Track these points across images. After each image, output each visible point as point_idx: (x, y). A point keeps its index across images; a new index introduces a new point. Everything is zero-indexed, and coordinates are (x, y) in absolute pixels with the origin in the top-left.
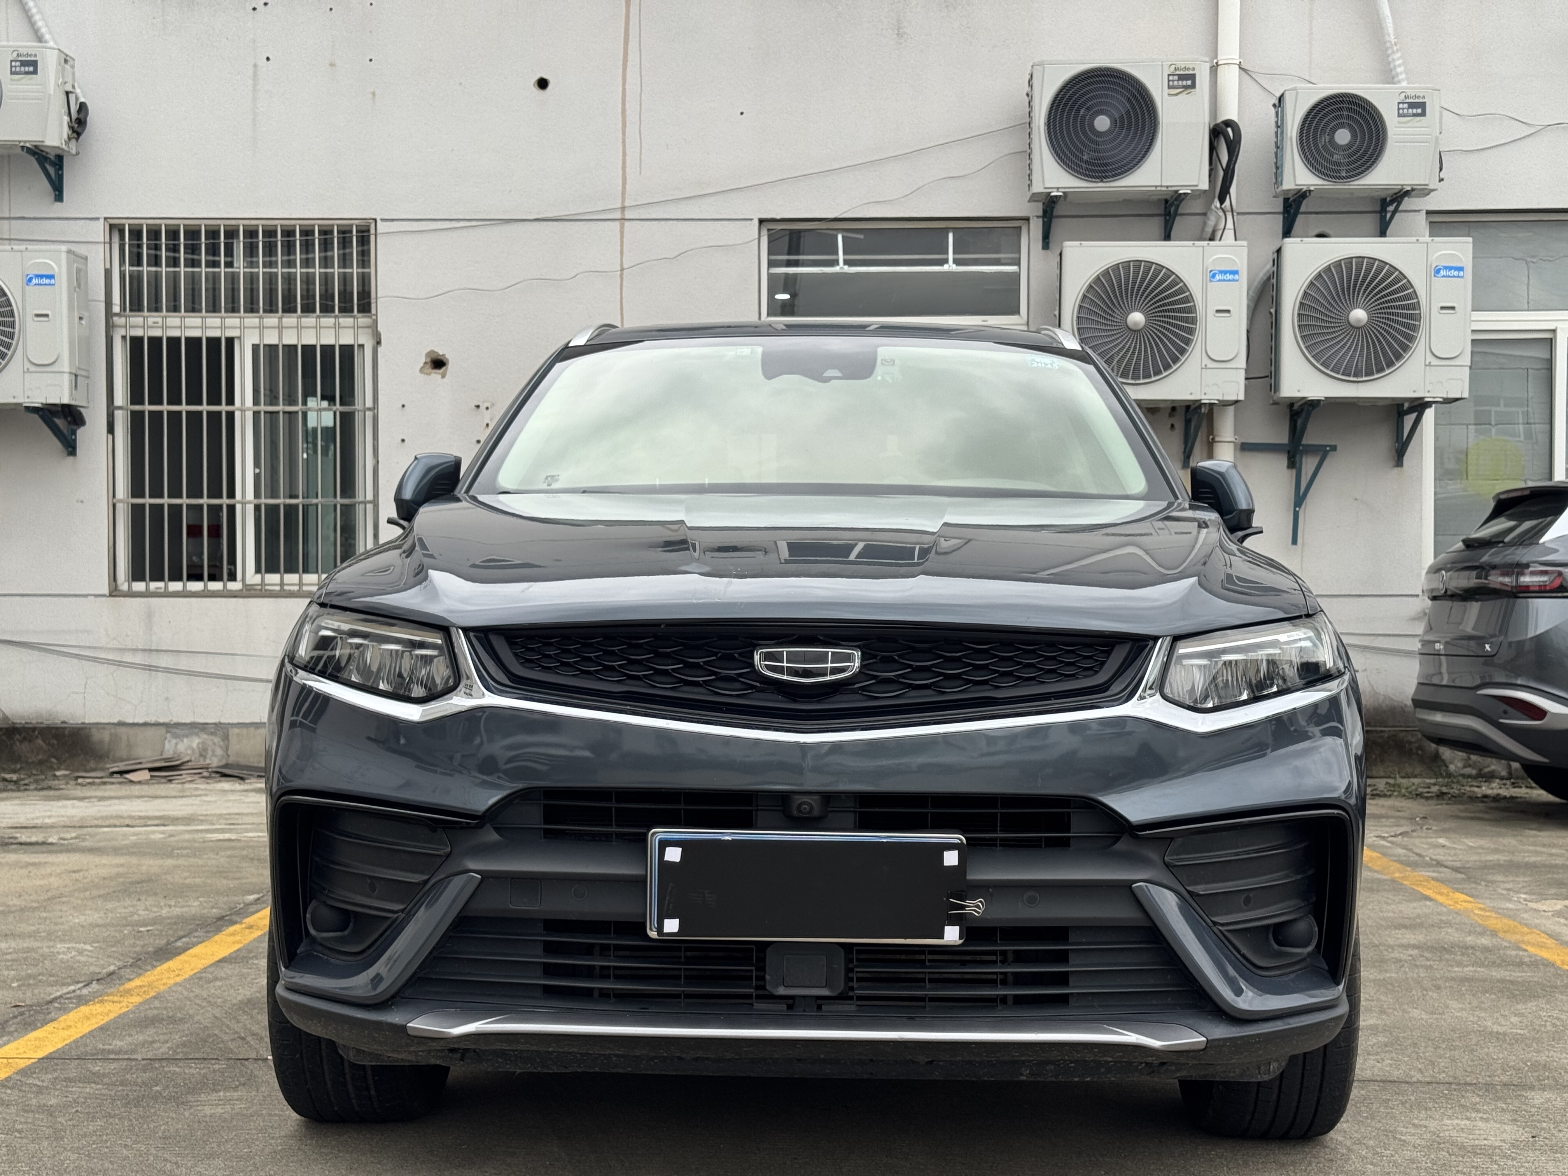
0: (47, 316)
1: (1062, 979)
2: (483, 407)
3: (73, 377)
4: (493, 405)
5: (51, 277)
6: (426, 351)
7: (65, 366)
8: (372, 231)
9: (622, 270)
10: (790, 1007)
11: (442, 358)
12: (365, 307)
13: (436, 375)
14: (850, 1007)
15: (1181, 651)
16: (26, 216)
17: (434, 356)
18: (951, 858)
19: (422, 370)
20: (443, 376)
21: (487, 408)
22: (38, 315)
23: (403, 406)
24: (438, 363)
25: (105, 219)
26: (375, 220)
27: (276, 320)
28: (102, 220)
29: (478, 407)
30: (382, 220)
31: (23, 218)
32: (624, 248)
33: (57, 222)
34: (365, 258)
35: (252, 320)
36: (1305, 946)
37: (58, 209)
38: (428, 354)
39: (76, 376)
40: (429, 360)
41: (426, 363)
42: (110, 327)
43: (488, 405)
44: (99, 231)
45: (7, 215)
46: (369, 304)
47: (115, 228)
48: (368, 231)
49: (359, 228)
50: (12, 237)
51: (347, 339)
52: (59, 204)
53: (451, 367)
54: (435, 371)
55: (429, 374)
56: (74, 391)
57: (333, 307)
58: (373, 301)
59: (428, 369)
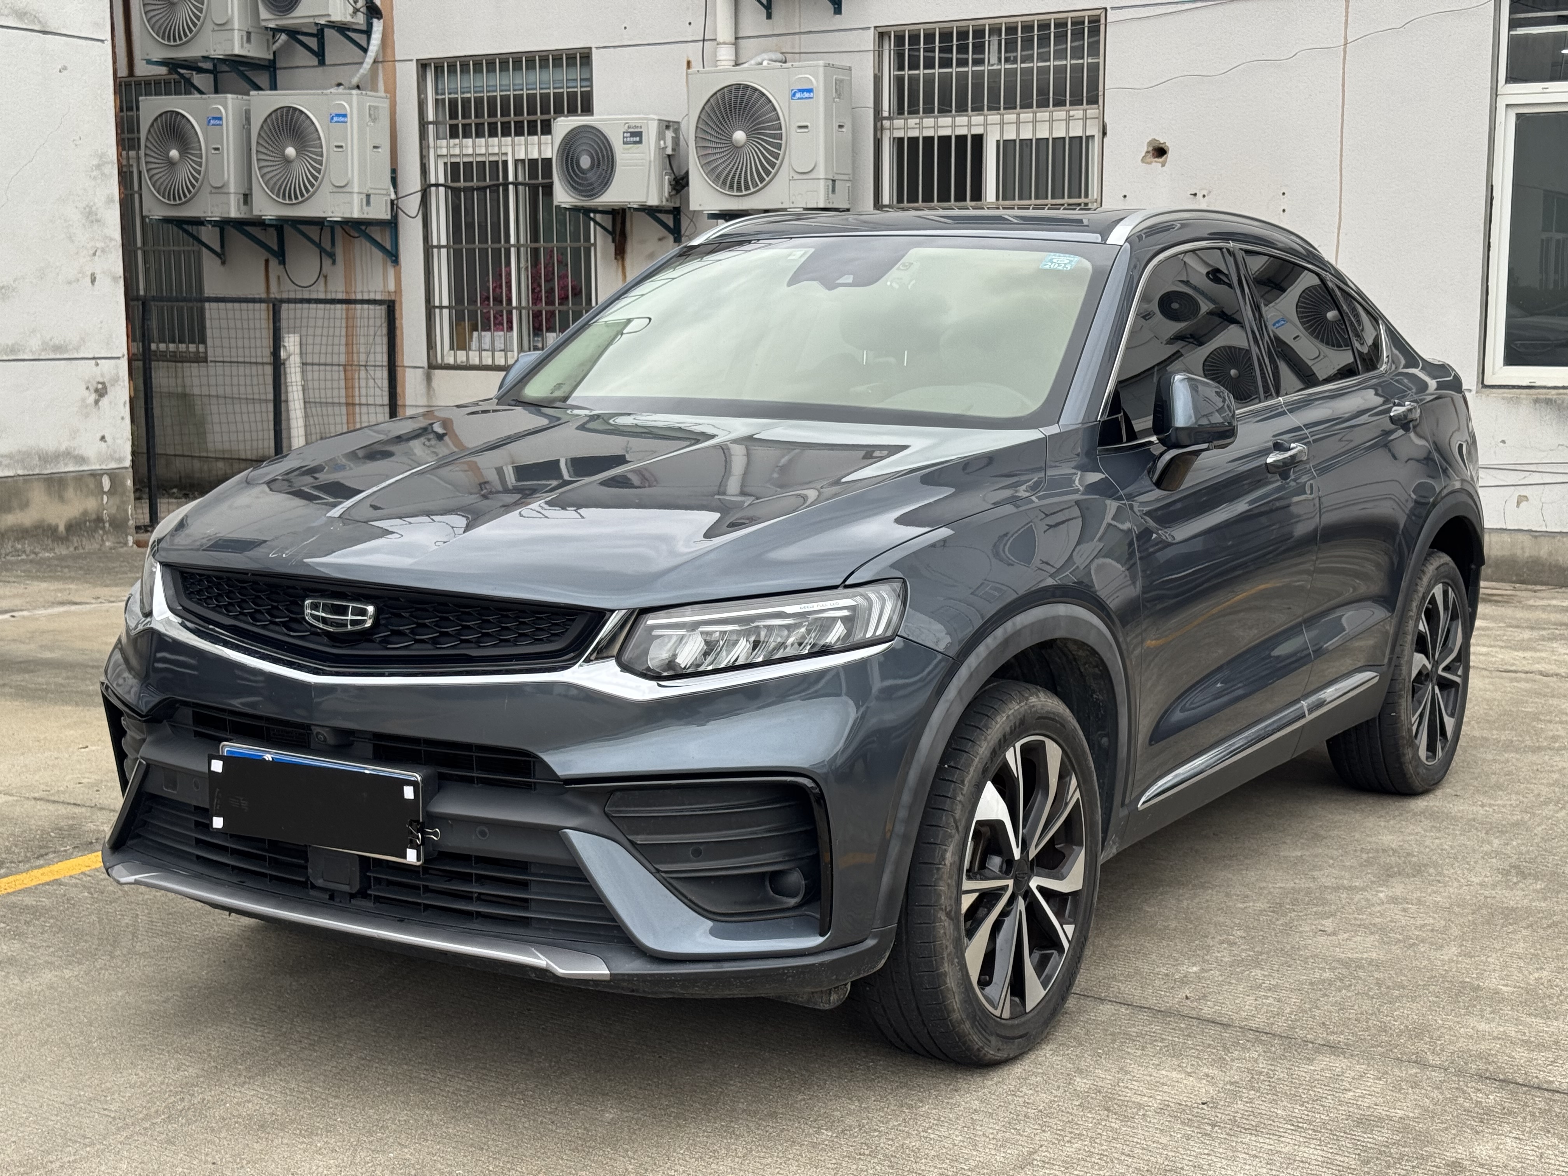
0: (806, 127)
1: (524, 903)
2: (1200, 195)
3: (831, 182)
4: (1210, 192)
5: (810, 91)
6: (1148, 141)
7: (821, 173)
8: (1102, 21)
9: (1345, 44)
10: (332, 898)
11: (1163, 146)
12: (1094, 100)
13: (1156, 164)
14: (369, 904)
15: (650, 622)
16: (813, 30)
17: (1156, 145)
18: (409, 793)
19: (1143, 160)
20: (1163, 165)
21: (1204, 196)
22: (800, 127)
23: (1125, 196)
24: (1160, 152)
25: (875, 27)
26: (1106, 9)
27: (1014, 116)
28: (872, 29)
29: (1195, 195)
30: (1112, 8)
31: (810, 32)
32: (1349, 19)
33: (837, 33)
34: (1095, 49)
35: (994, 118)
36: (793, 896)
37: (838, 22)
38: (1150, 143)
39: (834, 181)
40: (1151, 149)
41: (1147, 152)
42: (878, 130)
43: (1205, 192)
44: (869, 40)
45: (798, 31)
46: (1097, 96)
47: (882, 35)
48: (1099, 21)
49: (1091, 19)
50: (802, 51)
51: (1076, 131)
52: (838, 16)
53: (1170, 155)
54: (1156, 159)
55: (1150, 163)
56: (831, 195)
57: (1065, 101)
58: (1101, 93)
59: (1150, 158)
